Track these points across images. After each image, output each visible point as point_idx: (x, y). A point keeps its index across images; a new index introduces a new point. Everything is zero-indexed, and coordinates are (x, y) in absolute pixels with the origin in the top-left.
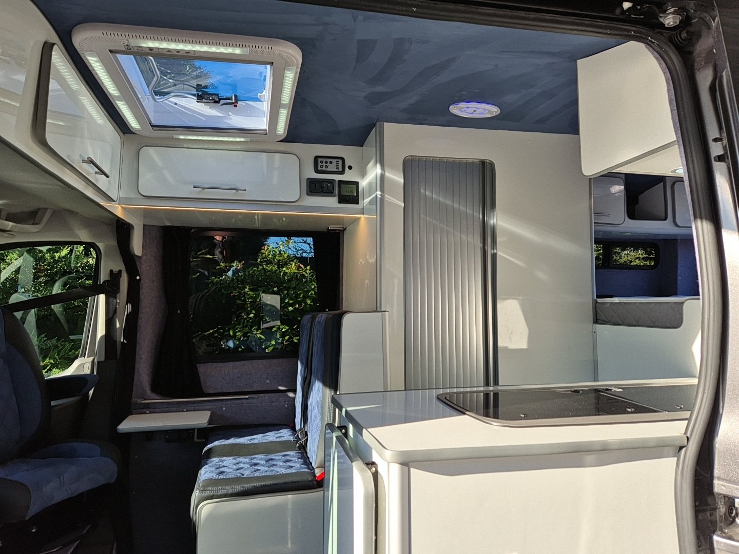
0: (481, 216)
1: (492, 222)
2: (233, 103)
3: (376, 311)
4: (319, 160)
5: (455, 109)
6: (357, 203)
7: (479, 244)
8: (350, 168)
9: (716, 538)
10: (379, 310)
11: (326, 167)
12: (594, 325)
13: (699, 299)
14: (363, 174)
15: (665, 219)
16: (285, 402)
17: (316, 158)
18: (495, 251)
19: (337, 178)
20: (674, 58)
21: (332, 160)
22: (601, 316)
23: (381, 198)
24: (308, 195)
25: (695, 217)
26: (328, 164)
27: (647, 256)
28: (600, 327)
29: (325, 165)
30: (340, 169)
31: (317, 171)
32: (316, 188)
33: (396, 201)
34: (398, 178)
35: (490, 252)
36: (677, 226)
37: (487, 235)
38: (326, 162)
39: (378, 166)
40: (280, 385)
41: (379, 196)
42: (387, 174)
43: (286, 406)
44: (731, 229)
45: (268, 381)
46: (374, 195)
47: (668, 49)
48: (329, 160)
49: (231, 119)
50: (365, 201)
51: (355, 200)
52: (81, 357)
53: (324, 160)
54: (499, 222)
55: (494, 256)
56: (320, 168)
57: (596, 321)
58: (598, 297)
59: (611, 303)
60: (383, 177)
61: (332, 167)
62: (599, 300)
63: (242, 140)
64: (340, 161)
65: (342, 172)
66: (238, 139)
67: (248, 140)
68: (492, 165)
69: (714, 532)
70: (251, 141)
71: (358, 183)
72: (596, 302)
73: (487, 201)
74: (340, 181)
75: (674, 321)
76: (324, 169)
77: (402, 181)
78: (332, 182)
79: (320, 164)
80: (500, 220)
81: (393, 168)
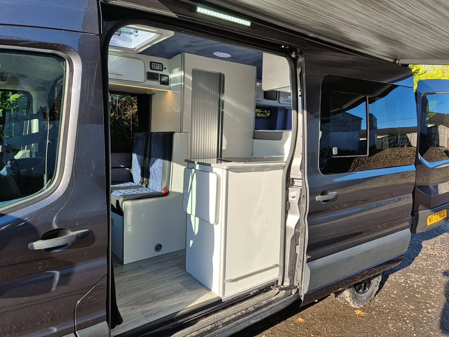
0: (219, 96)
1: (222, 98)
2: (119, 34)
3: (181, 132)
4: (152, 64)
5: (215, 54)
6: (168, 85)
7: (217, 107)
8: (165, 68)
9: (289, 188)
10: (182, 131)
11: (155, 67)
12: (253, 140)
13: (291, 131)
14: (171, 72)
15: (276, 100)
16: (125, 172)
17: (151, 63)
18: (223, 110)
19: (160, 72)
20: (293, 64)
21: (157, 64)
22: (256, 136)
23: (183, 86)
24: (148, 79)
25: (293, 109)
26: (156, 66)
27: (262, 111)
28: (255, 140)
29: (155, 66)
30: (161, 69)
31: (151, 69)
32: (151, 76)
33: (189, 88)
34: (190, 77)
35: (221, 110)
36: (280, 103)
37: (221, 104)
38: (155, 65)
39: (182, 72)
40: (122, 165)
41: (183, 85)
42: (186, 75)
43: (126, 174)
44: (300, 113)
45: (115, 163)
46: (180, 83)
47: (291, 61)
48: (156, 64)
49: (117, 42)
50: (172, 85)
51: (166, 83)
52: (22, 150)
53: (154, 64)
54: (225, 99)
55: (223, 112)
56: (153, 68)
57: (254, 138)
58: (255, 129)
59: (260, 132)
60: (184, 76)
61: (158, 68)
62: (256, 131)
63: (120, 51)
64: (161, 65)
65: (162, 70)
66: (118, 51)
67: (123, 51)
68: (224, 75)
69: (289, 187)
70: (124, 52)
71: (168, 76)
72: (254, 131)
73: (221, 90)
74: (161, 74)
75: (279, 138)
76: (154, 68)
77: (192, 79)
78: (157, 74)
79: (152, 66)
80: (225, 98)
81: (188, 73)
